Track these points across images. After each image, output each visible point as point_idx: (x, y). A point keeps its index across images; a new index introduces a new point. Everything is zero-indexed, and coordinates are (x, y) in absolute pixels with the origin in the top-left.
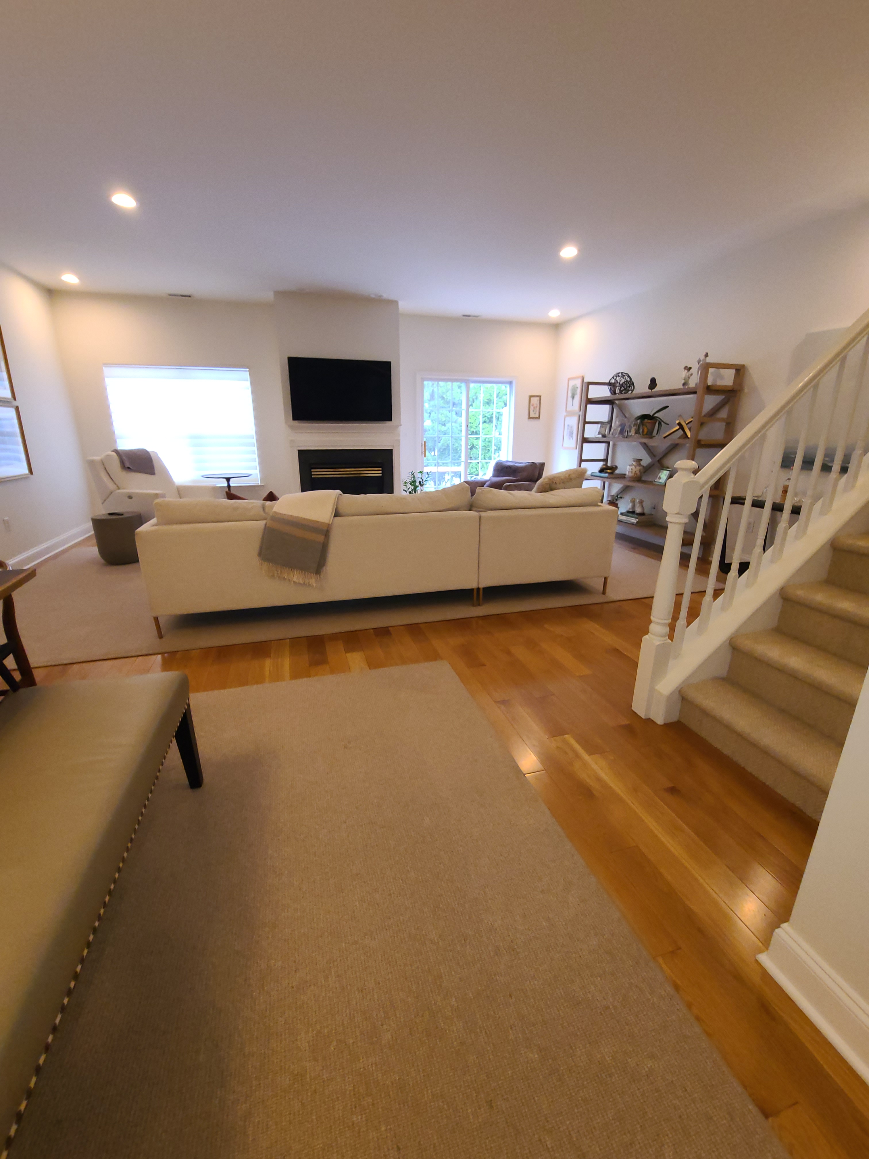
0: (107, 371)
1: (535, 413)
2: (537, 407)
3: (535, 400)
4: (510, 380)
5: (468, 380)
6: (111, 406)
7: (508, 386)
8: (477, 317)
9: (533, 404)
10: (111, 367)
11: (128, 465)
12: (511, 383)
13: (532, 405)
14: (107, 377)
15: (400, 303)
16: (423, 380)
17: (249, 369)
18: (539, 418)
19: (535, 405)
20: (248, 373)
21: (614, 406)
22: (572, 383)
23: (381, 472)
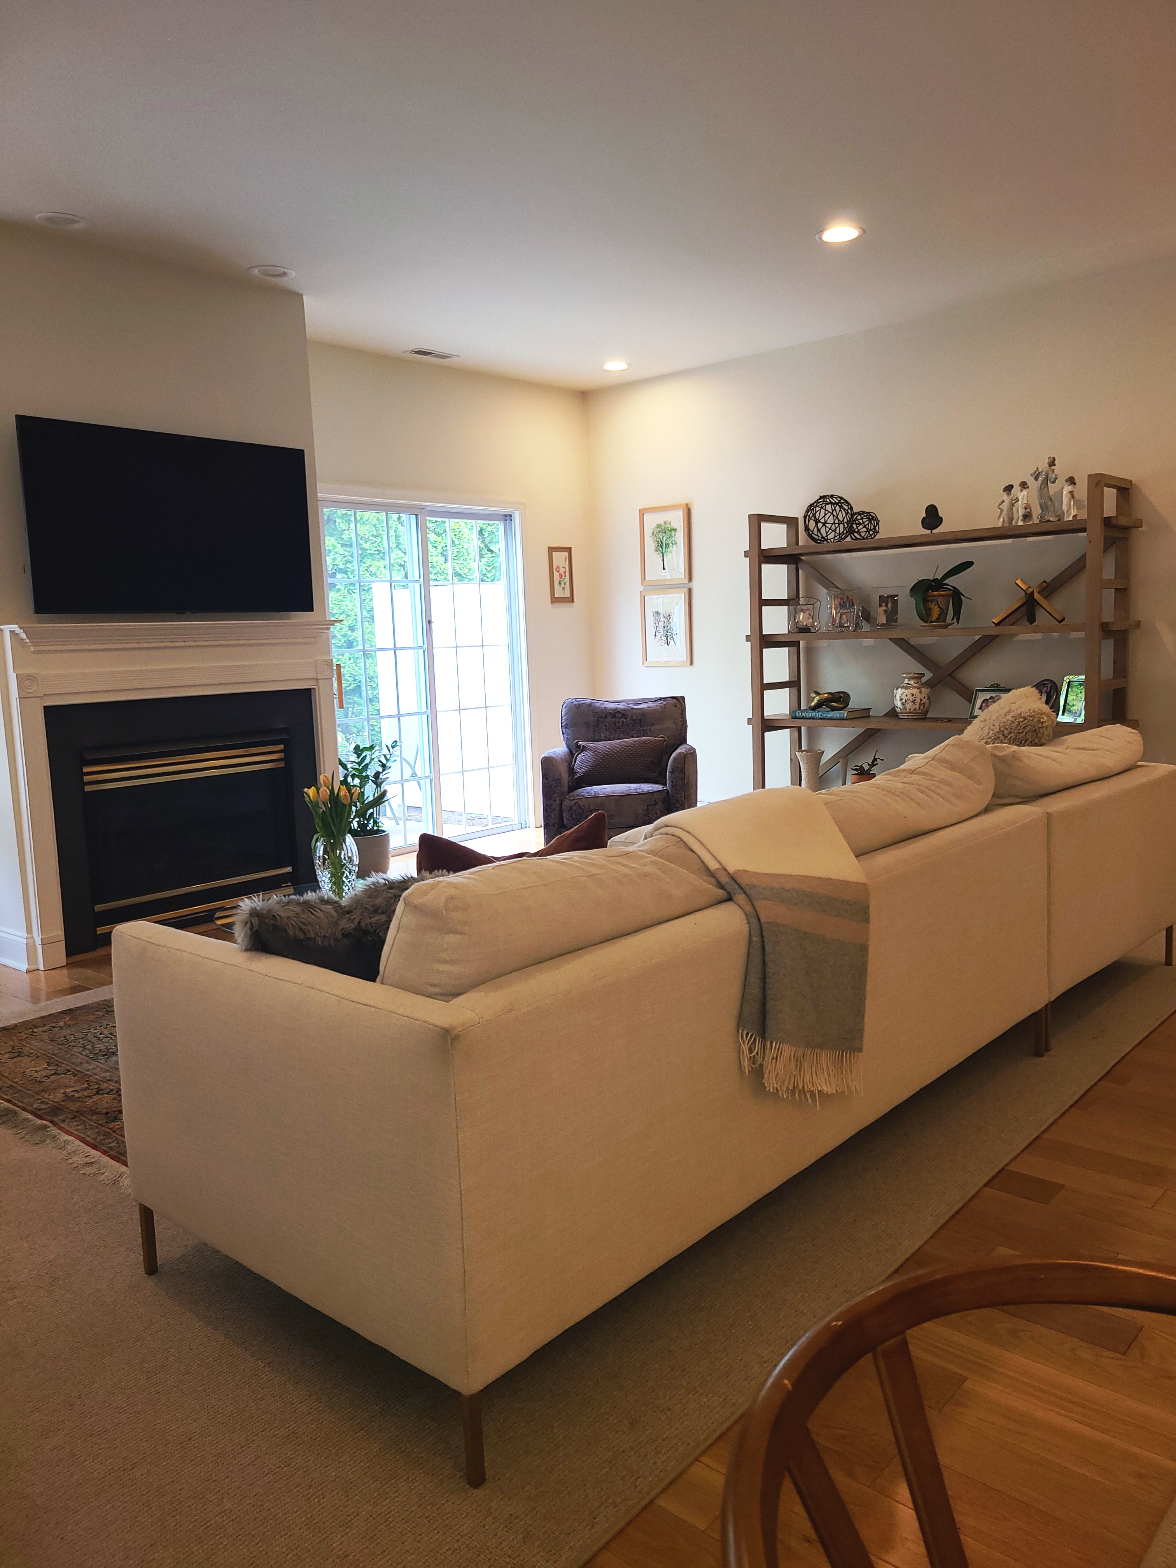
1: (564, 589)
2: (565, 574)
3: (560, 559)
4: (508, 511)
5: (423, 508)
7: (501, 525)
8: (444, 357)
9: (558, 567)
12: (507, 518)
13: (556, 570)
15: (308, 301)
18: (571, 599)
19: (562, 570)
21: (799, 566)
22: (652, 521)
23: (283, 755)
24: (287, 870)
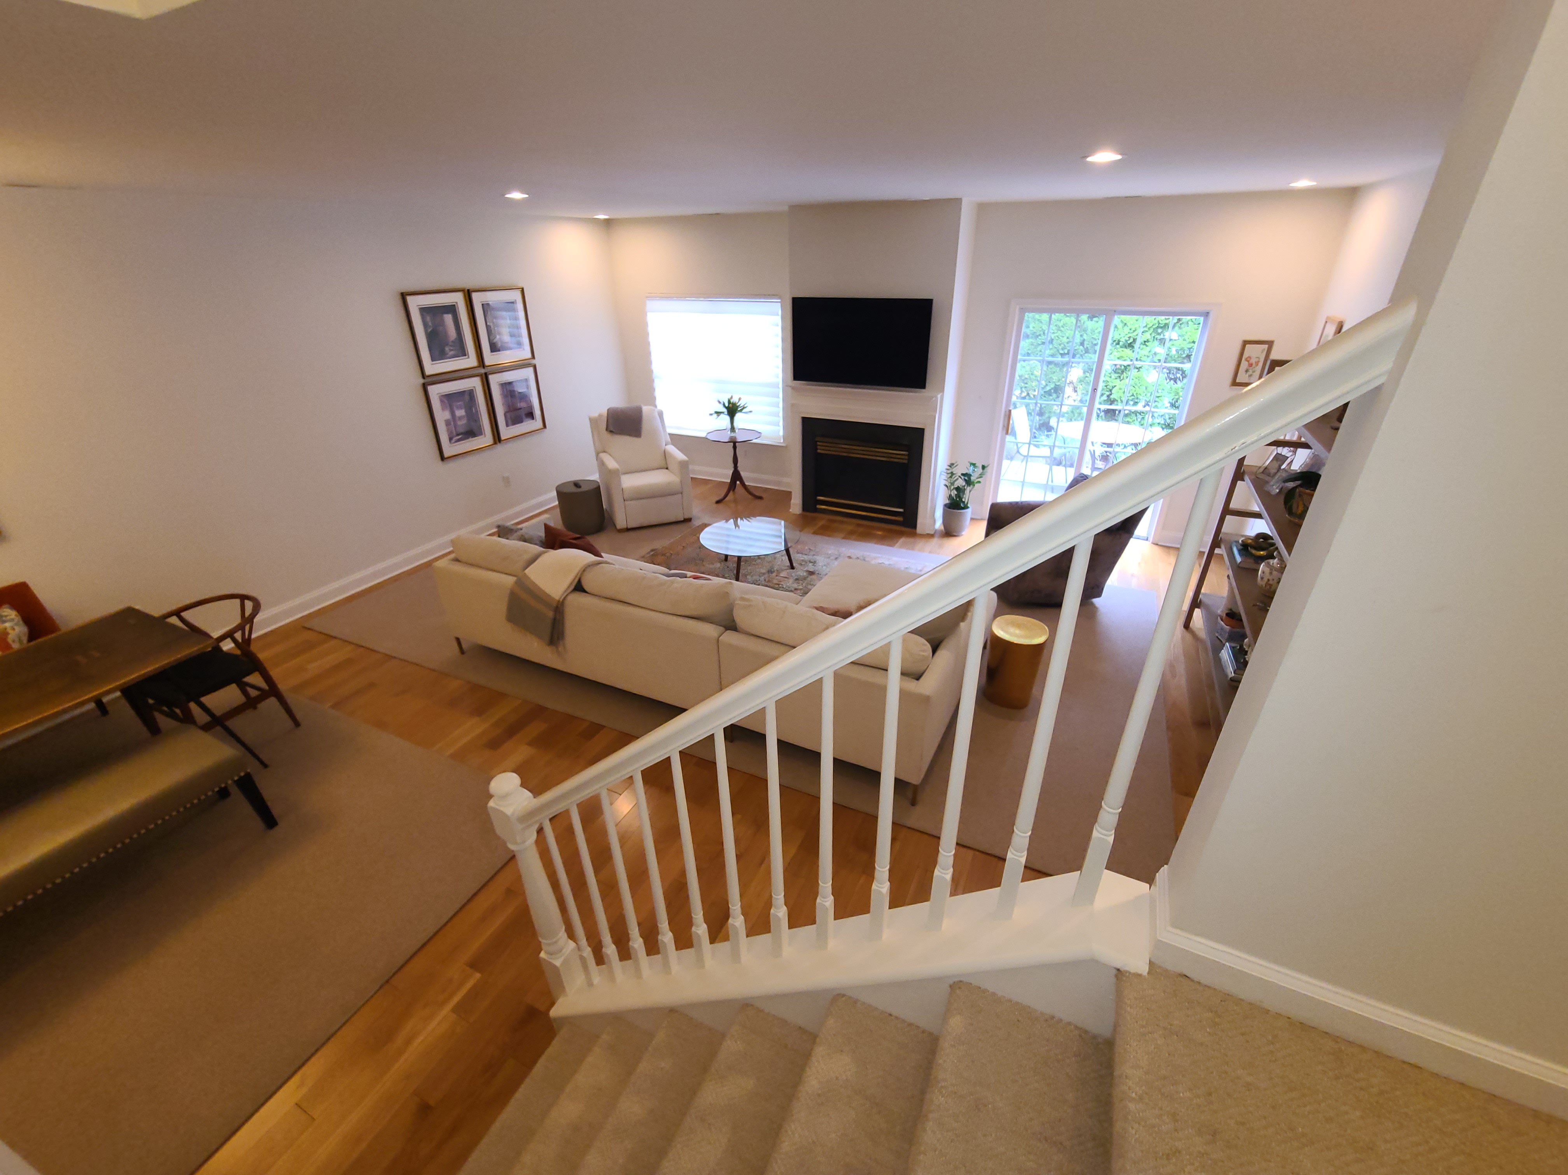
0: (651, 305)
1: (1250, 376)
2: (1257, 363)
3: (1255, 350)
4: (1206, 308)
5: (1113, 311)
6: (651, 344)
9: (1249, 357)
10: (653, 300)
11: (612, 429)
13: (1246, 360)
14: (649, 312)
16: (1023, 311)
17: (781, 300)
19: (1253, 361)
20: (779, 304)
23: (907, 457)
24: (901, 510)
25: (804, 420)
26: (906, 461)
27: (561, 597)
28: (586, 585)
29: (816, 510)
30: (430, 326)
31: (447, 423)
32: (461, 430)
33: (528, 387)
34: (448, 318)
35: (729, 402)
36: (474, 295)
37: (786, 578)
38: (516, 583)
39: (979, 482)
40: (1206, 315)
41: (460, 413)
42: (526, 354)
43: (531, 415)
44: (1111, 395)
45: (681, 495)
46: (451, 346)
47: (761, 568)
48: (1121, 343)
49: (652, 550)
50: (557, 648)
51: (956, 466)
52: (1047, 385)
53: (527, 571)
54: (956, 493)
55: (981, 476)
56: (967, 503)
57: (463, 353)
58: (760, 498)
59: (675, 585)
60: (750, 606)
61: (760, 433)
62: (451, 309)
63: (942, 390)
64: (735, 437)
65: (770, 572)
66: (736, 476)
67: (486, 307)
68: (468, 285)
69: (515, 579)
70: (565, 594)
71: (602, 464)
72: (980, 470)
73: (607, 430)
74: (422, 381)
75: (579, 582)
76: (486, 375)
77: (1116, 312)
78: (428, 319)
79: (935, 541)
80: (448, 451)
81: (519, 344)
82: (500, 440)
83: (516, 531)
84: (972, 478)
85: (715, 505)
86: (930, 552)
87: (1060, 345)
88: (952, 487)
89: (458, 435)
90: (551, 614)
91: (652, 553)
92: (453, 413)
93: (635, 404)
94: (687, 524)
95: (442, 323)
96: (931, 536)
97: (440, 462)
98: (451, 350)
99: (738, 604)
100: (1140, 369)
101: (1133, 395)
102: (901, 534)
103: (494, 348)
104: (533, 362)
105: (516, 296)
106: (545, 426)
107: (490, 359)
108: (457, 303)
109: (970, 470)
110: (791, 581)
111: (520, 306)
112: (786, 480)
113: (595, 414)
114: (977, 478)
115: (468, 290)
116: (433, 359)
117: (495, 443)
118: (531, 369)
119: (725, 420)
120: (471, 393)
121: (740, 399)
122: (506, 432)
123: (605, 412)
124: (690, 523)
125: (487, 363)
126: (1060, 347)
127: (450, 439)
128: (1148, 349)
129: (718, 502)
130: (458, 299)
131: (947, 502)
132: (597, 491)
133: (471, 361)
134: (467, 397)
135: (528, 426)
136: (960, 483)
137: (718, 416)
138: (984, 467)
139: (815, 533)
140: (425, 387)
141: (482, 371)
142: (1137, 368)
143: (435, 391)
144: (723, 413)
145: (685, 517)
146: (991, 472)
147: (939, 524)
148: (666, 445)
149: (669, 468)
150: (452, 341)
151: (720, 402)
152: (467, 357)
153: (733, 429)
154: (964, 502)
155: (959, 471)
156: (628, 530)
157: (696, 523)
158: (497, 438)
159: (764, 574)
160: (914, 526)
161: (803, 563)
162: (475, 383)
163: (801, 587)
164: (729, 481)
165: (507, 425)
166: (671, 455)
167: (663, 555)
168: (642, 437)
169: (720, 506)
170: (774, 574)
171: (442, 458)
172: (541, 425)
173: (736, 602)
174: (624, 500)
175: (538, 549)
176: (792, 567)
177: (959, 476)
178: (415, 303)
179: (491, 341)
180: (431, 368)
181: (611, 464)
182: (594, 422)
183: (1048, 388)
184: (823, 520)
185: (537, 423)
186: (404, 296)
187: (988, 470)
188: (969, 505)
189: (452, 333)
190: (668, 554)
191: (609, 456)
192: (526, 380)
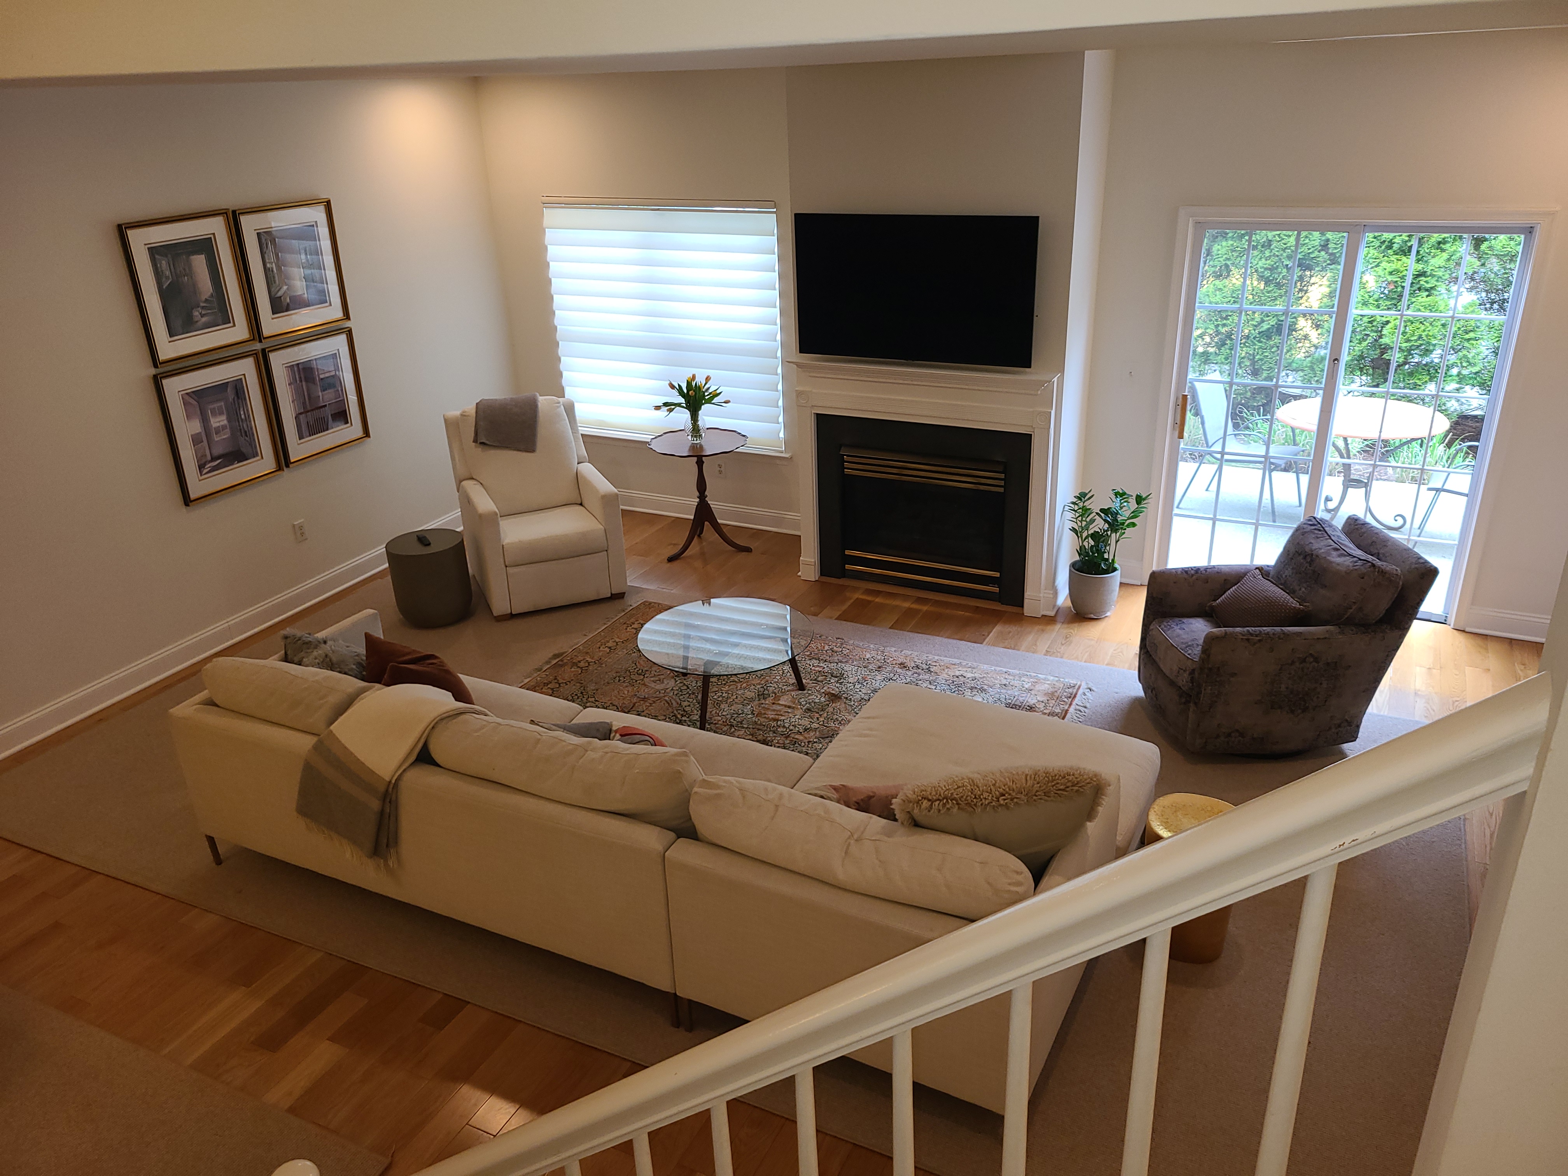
10: (554, 208)
11: (484, 439)
14: (550, 230)
17: (778, 209)
20: (775, 217)
23: (1002, 483)
24: (998, 575)
25: (820, 418)
26: (1002, 490)
27: (393, 776)
28: (436, 753)
29: (844, 574)
30: (167, 278)
31: (196, 440)
32: (218, 450)
33: (337, 368)
34: (199, 262)
35: (689, 384)
36: (244, 220)
37: (789, 707)
38: (316, 748)
39: (1134, 525)
40: (1529, 231)
41: (218, 421)
42: (335, 312)
43: (342, 416)
44: (1381, 337)
45: (605, 552)
46: (203, 308)
47: (745, 688)
48: (1396, 246)
49: (556, 656)
50: (386, 861)
51: (1089, 499)
52: (1263, 321)
53: (332, 728)
54: (1092, 543)
55: (1135, 514)
56: (1113, 560)
57: (224, 318)
58: (748, 550)
59: (591, 755)
60: (718, 796)
61: (744, 436)
62: (205, 246)
63: (1061, 368)
64: (701, 447)
65: (762, 695)
66: (704, 512)
67: (265, 238)
68: (231, 202)
69: (315, 739)
70: (399, 772)
71: (466, 503)
72: (1133, 505)
73: (475, 441)
74: (153, 371)
75: (425, 747)
76: (265, 353)
77: (1366, 228)
78: (164, 264)
79: (1058, 629)
80: (197, 486)
81: (323, 300)
82: (288, 463)
83: (316, 647)
84: (1120, 518)
85: (669, 565)
86: (1047, 653)
87: (1284, 250)
88: (1085, 534)
89: (213, 459)
90: (375, 804)
91: (555, 662)
92: (205, 421)
93: (525, 394)
94: (617, 604)
95: (189, 272)
96: (1050, 620)
97: (184, 509)
98: (202, 316)
99: (696, 793)
100: (1433, 292)
101: (1420, 337)
102: (997, 617)
103: (279, 306)
104: (348, 324)
105: (318, 215)
106: (367, 433)
107: (271, 324)
108: (214, 234)
109: (1115, 505)
110: (799, 713)
111: (323, 231)
112: (791, 515)
113: (455, 413)
114: (1129, 519)
115: (234, 212)
116: (172, 333)
117: (279, 468)
118: (343, 338)
119: (682, 417)
120: (238, 387)
121: (708, 379)
122: (297, 448)
123: (471, 409)
124: (621, 601)
125: (266, 332)
126: (1285, 255)
127: (201, 467)
128: (1445, 255)
129: (671, 560)
130: (216, 227)
131: (1077, 558)
132: (459, 549)
133: (238, 331)
134: (230, 393)
135: (338, 434)
136: (1099, 525)
137: (670, 411)
138: (1139, 499)
139: (843, 617)
140: (157, 381)
141: (258, 346)
142: (1427, 290)
143: (174, 387)
144: (679, 405)
145: (613, 593)
146: (1154, 508)
147: (1063, 598)
148: (578, 463)
149: (585, 503)
150: (206, 301)
151: (672, 387)
152: (231, 324)
153: (696, 430)
154: (1107, 560)
155: (1095, 505)
156: (512, 616)
157: (634, 601)
158: (283, 460)
159: (752, 700)
160: (1019, 601)
161: (822, 677)
162: (246, 369)
163: (815, 725)
164: (692, 517)
165: (301, 437)
166: (588, 483)
167: (575, 664)
168: (538, 451)
169: (676, 564)
170: (769, 701)
171: (187, 501)
172: (360, 433)
173: (696, 789)
174: (506, 567)
175: (354, 683)
176: (801, 687)
177: (1097, 513)
178: (139, 240)
179: (273, 294)
180: (168, 349)
181: (484, 503)
182: (452, 426)
183: (1265, 326)
184: (857, 592)
185: (354, 429)
186: (122, 230)
187: (1150, 504)
188: (1116, 565)
189: (205, 286)
190: (582, 664)
191: (479, 487)
192: (335, 356)
